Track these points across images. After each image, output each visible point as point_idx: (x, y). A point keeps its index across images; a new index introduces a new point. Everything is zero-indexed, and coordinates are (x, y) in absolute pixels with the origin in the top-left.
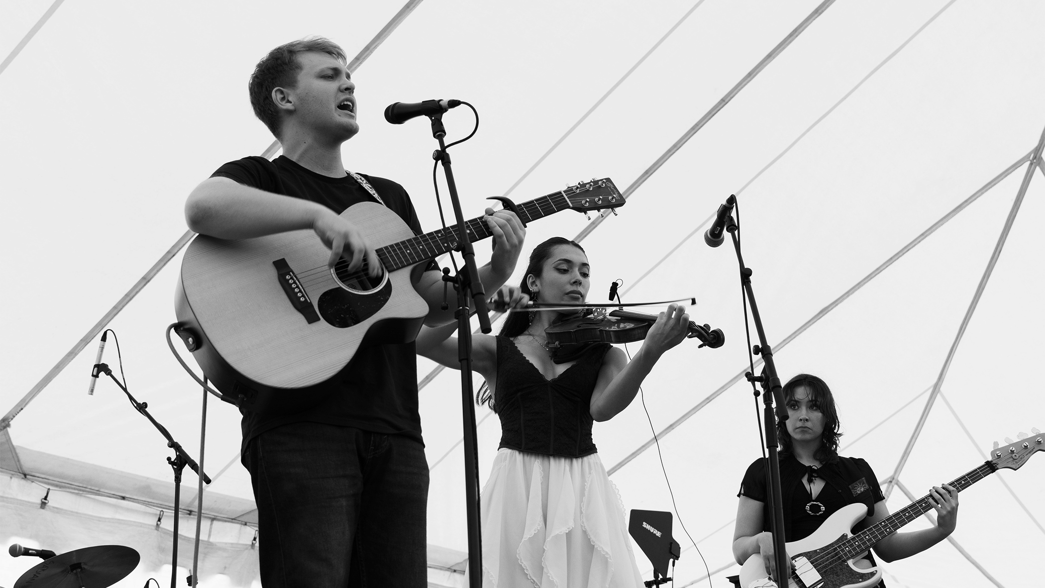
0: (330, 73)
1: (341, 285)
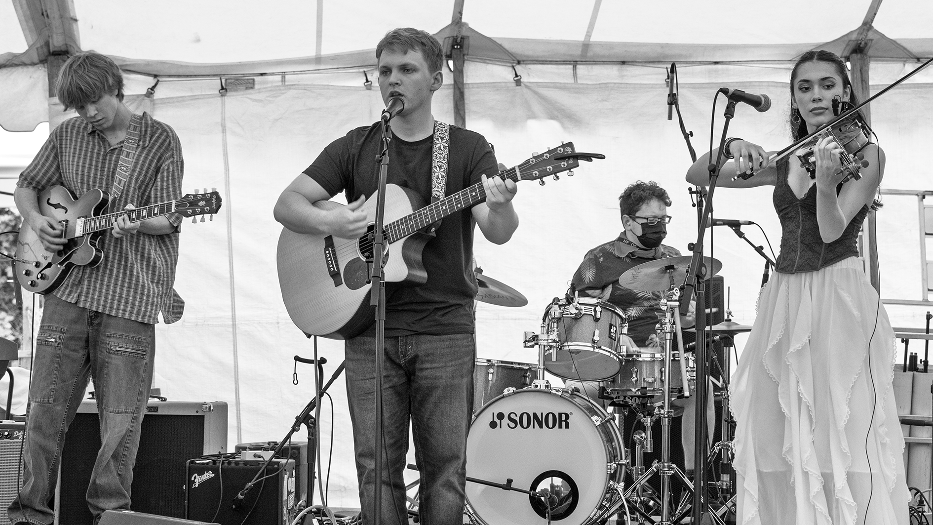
1: (360, 256)
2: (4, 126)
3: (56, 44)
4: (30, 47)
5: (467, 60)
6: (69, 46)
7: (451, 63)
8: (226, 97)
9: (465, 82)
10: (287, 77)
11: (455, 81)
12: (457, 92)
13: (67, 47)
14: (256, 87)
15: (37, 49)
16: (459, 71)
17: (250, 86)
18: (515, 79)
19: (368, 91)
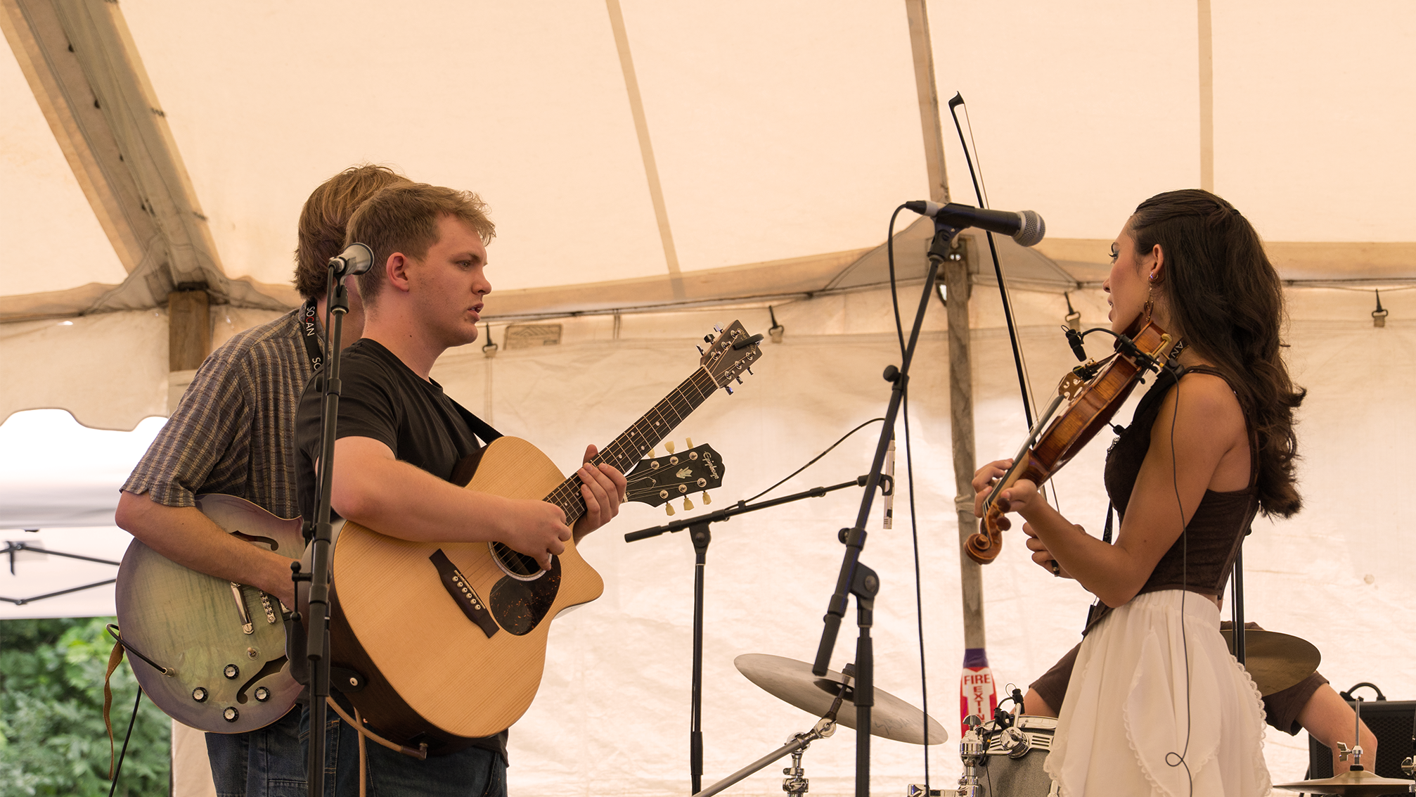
0: (469, 258)
1: (508, 573)
2: (78, 417)
3: (181, 268)
4: (132, 274)
5: (978, 284)
6: (206, 272)
7: (943, 288)
8: (494, 360)
9: (971, 326)
10: (624, 317)
11: (950, 325)
12: (955, 345)
13: (203, 274)
14: (564, 339)
15: (146, 278)
16: (957, 304)
17: (553, 337)
18: (1069, 318)
19: (775, 346)
